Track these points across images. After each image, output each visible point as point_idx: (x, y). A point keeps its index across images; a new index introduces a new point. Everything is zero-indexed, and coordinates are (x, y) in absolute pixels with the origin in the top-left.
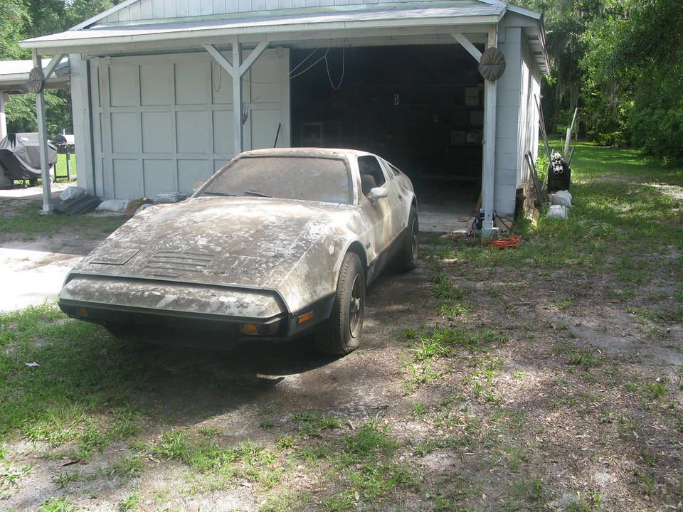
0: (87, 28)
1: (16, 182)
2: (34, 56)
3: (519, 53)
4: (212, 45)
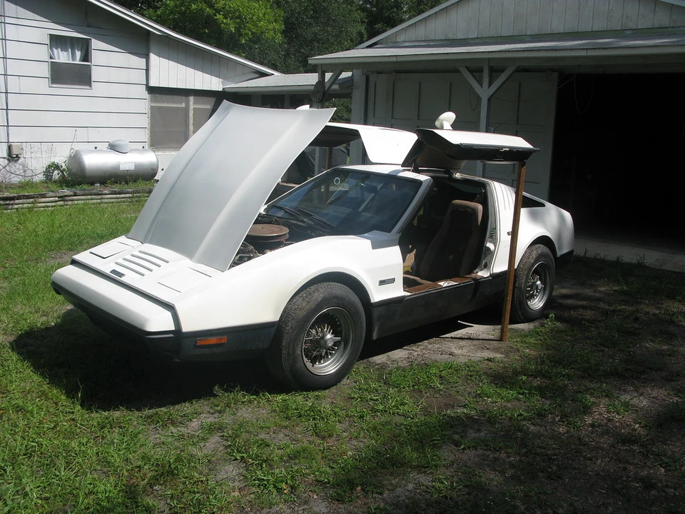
0: (369, 47)
2: (320, 71)
4: (467, 67)
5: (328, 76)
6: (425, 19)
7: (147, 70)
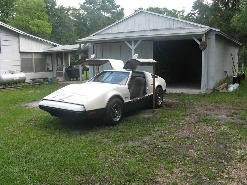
1: (72, 79)
3: (214, 41)
4: (127, 41)
5: (82, 45)
6: (111, 27)
7: (19, 46)
